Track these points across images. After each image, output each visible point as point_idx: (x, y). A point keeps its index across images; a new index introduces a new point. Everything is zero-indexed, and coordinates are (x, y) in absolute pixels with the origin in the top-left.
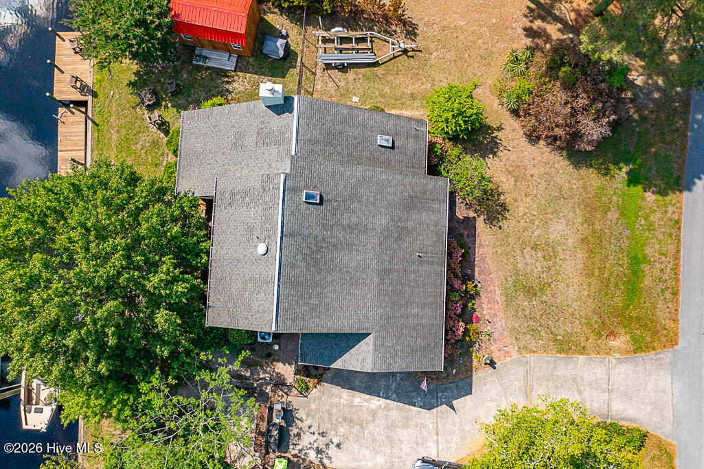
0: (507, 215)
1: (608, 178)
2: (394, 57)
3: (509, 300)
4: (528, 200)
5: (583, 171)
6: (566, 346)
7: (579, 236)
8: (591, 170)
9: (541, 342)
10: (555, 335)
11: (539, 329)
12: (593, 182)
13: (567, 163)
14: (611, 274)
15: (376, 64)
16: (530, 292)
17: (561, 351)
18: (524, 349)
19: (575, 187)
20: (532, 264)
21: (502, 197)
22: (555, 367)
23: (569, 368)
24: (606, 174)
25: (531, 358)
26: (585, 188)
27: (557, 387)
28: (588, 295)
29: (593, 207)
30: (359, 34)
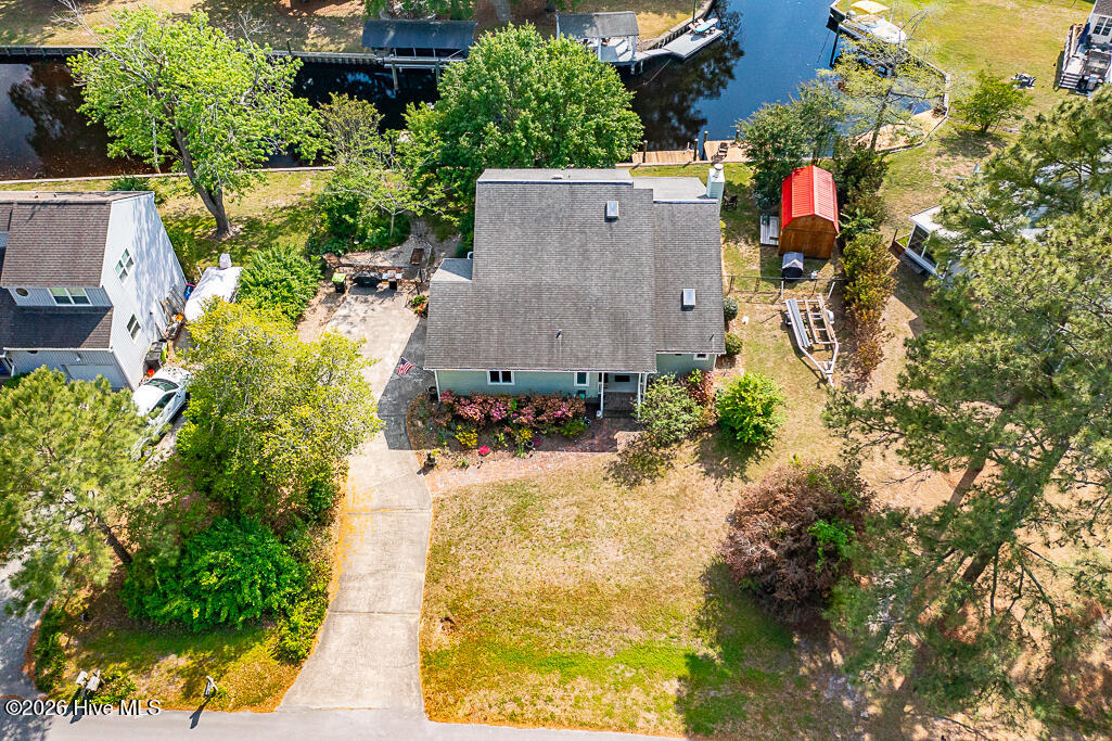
0: (624, 487)
1: (694, 626)
2: (813, 371)
3: (506, 489)
4: (647, 513)
5: (698, 587)
6: (440, 559)
7: (600, 581)
8: (702, 599)
9: (449, 525)
10: (456, 545)
11: (467, 525)
12: (684, 603)
13: (709, 564)
14: (545, 629)
15: (799, 353)
16: (518, 513)
17: (435, 551)
18: (440, 504)
19: (673, 574)
20: (559, 516)
21: (648, 481)
22: (412, 542)
23: (410, 560)
24: (699, 622)
25: (428, 514)
26: (673, 590)
27: (385, 544)
28: (512, 592)
29: (645, 602)
30: (831, 332)
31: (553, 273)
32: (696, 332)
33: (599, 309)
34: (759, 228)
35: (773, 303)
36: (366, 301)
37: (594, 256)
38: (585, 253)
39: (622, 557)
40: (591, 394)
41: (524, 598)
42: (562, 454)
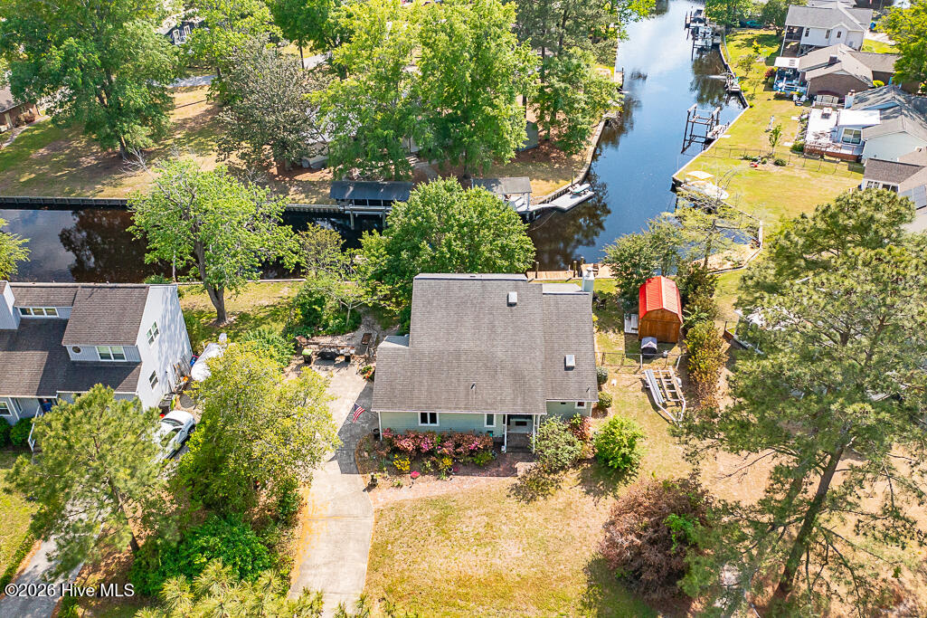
0: (523, 502)
1: (579, 606)
2: (667, 421)
3: (431, 503)
4: (541, 521)
5: (583, 577)
6: (379, 554)
7: (504, 572)
8: (586, 586)
9: (386, 529)
10: (392, 543)
11: (401, 529)
12: (571, 589)
13: (590, 559)
14: (461, 608)
15: (656, 408)
16: (440, 521)
17: (375, 548)
18: (380, 513)
19: (562, 567)
20: (473, 523)
21: (541, 498)
22: (358, 541)
23: (355, 554)
24: (583, 604)
25: (371, 521)
26: (562, 579)
27: (337, 542)
28: (435, 580)
29: (540, 587)
30: (680, 393)
31: (469, 341)
32: (576, 385)
33: (502, 368)
34: (623, 322)
35: (635, 373)
36: (327, 370)
37: (499, 330)
38: (492, 327)
39: (521, 554)
40: (497, 434)
41: (445, 585)
42: (475, 478)
